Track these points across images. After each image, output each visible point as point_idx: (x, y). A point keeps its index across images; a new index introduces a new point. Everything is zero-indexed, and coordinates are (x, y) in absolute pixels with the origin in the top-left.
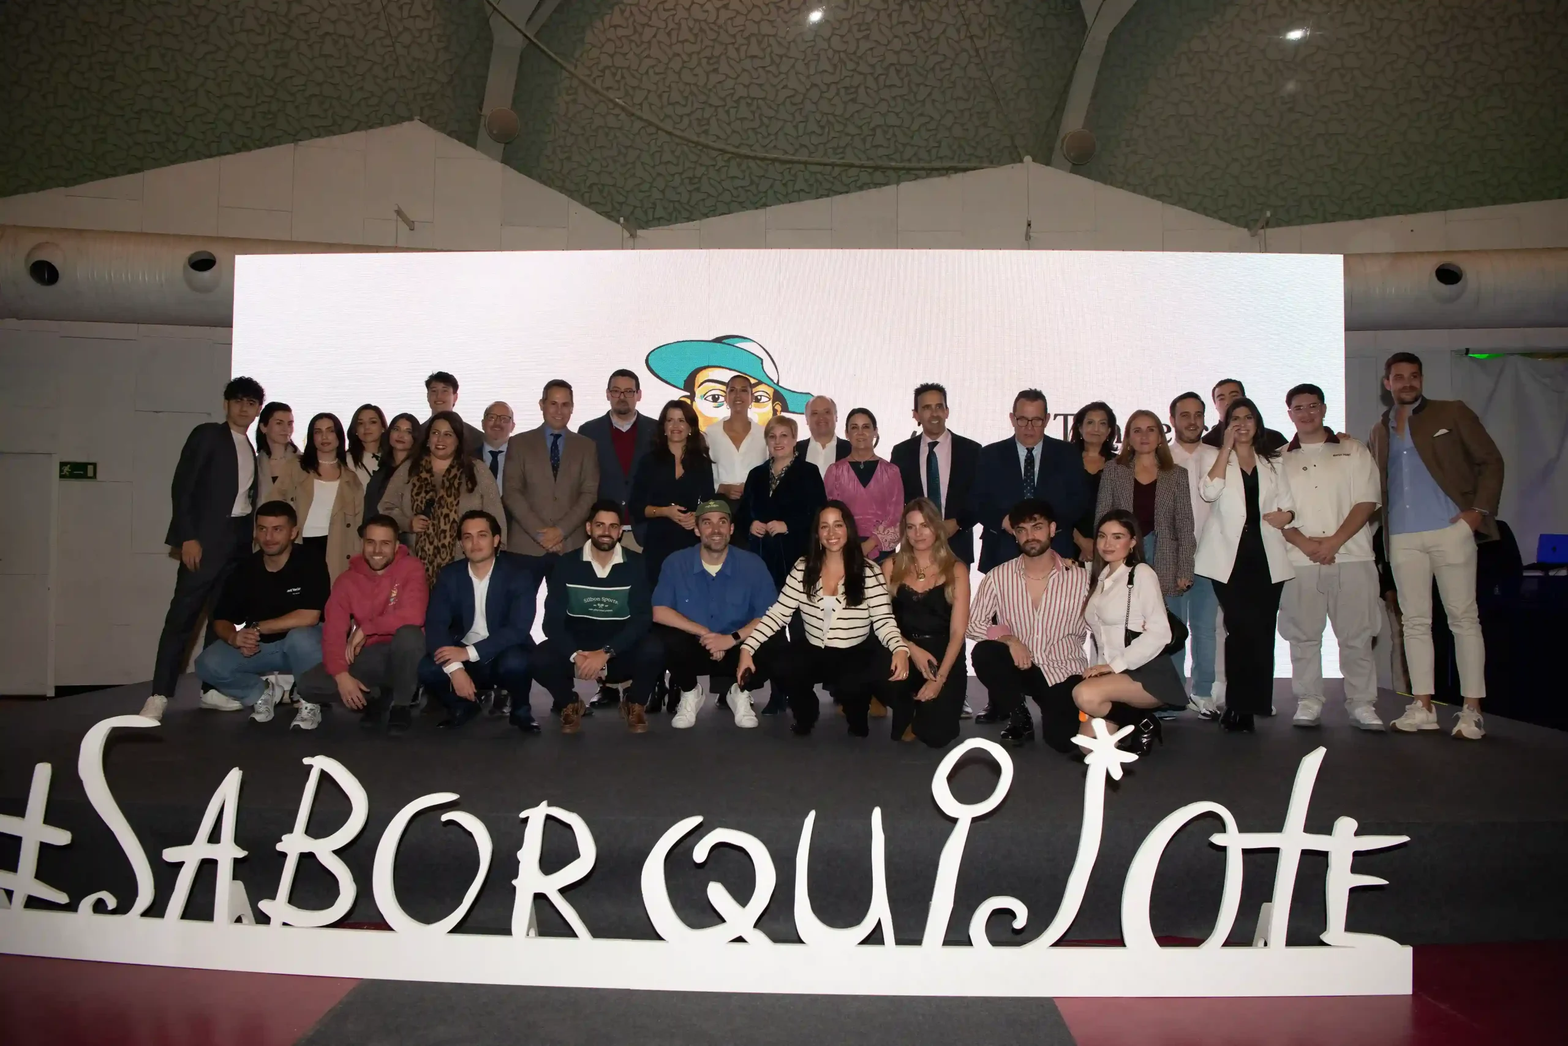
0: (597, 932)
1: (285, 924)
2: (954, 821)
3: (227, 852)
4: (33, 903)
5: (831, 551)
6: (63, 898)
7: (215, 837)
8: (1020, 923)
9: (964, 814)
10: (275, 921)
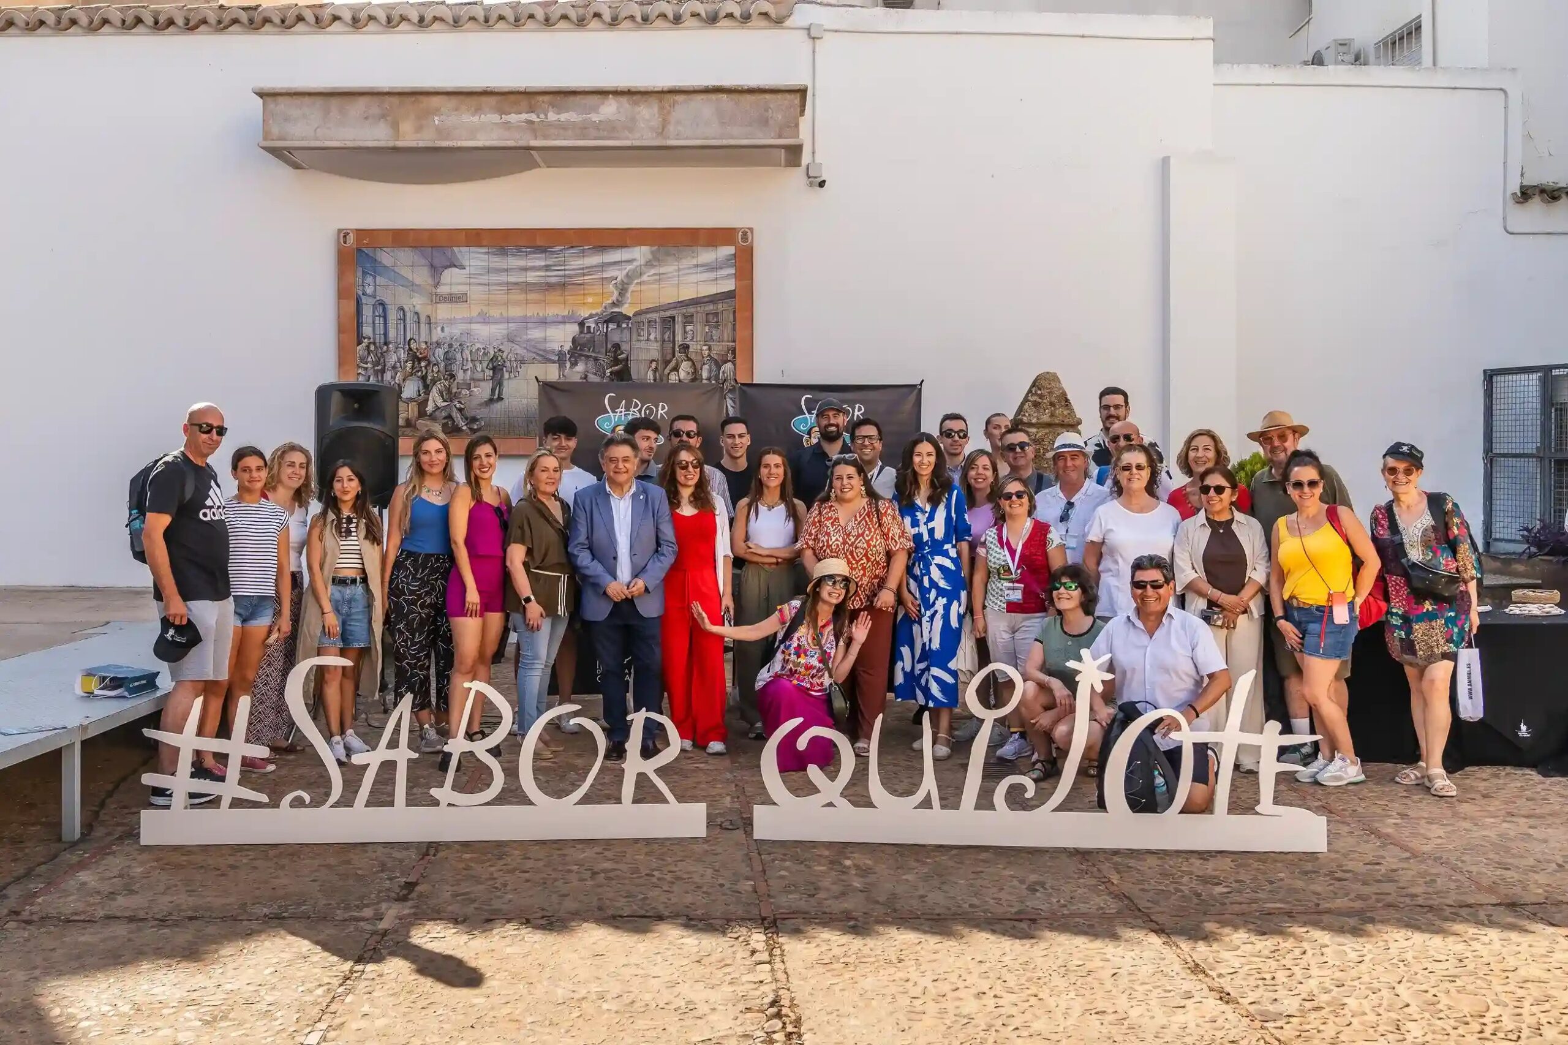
0: (681, 798)
1: (449, 805)
2: (982, 721)
3: (403, 755)
4: (237, 803)
5: (768, 487)
6: (264, 798)
7: (393, 744)
8: (1030, 794)
9: (989, 717)
10: (443, 803)
